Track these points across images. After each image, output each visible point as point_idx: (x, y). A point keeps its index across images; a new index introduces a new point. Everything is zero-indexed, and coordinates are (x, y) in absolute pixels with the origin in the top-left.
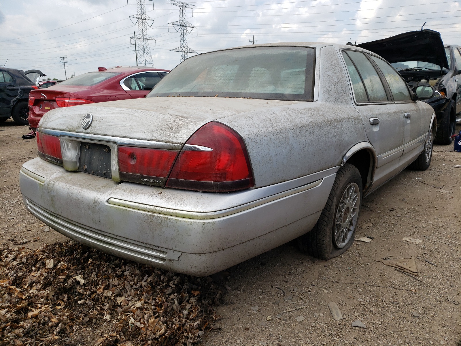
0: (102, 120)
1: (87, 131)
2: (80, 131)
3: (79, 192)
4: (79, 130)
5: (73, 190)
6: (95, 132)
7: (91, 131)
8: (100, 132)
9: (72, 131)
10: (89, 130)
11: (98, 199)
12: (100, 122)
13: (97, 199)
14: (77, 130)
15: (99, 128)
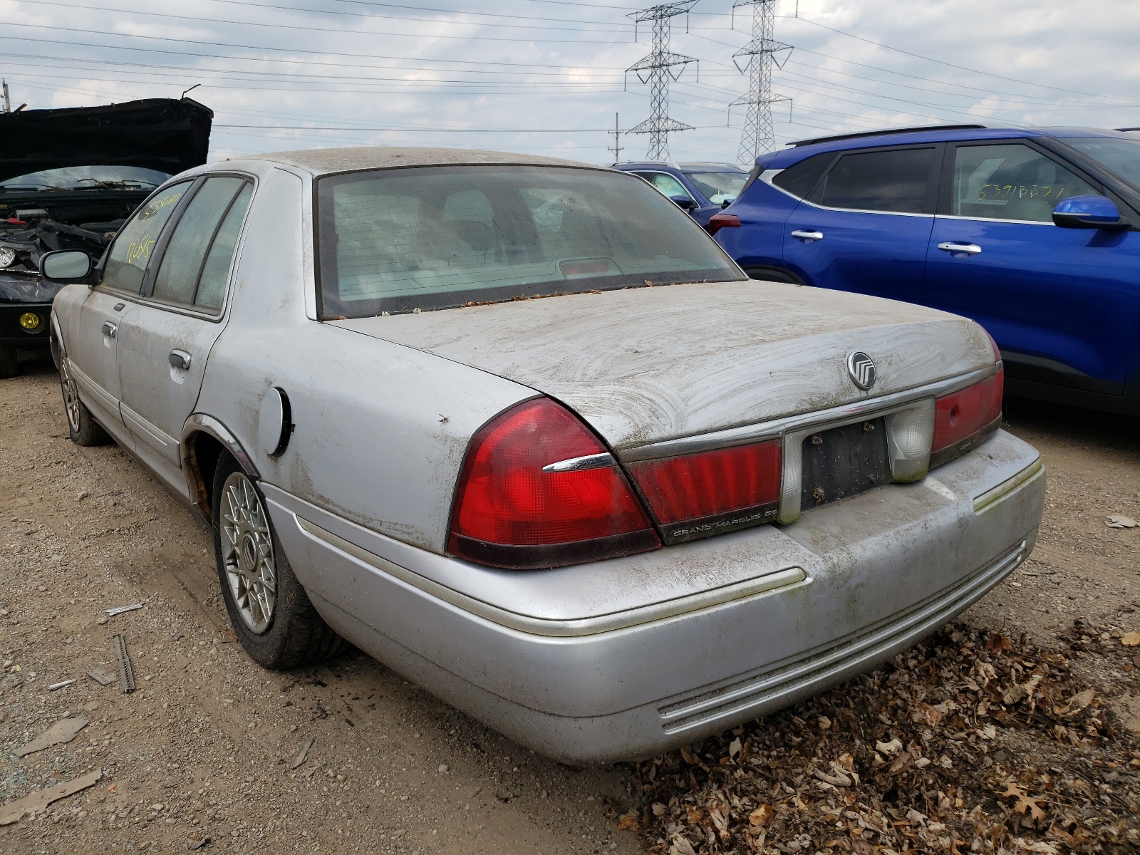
0: (891, 358)
1: (871, 392)
2: (851, 398)
3: (926, 528)
4: (849, 398)
5: (911, 532)
6: (891, 387)
7: (882, 389)
8: (900, 385)
9: (827, 405)
10: (875, 389)
11: (963, 514)
12: (890, 364)
13: (961, 516)
14: (842, 399)
15: (894, 376)
